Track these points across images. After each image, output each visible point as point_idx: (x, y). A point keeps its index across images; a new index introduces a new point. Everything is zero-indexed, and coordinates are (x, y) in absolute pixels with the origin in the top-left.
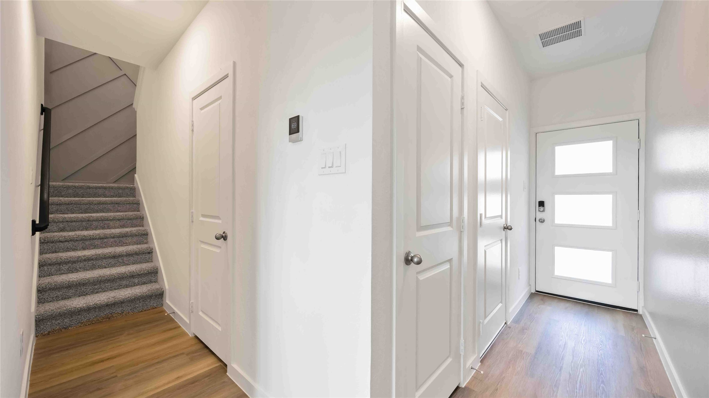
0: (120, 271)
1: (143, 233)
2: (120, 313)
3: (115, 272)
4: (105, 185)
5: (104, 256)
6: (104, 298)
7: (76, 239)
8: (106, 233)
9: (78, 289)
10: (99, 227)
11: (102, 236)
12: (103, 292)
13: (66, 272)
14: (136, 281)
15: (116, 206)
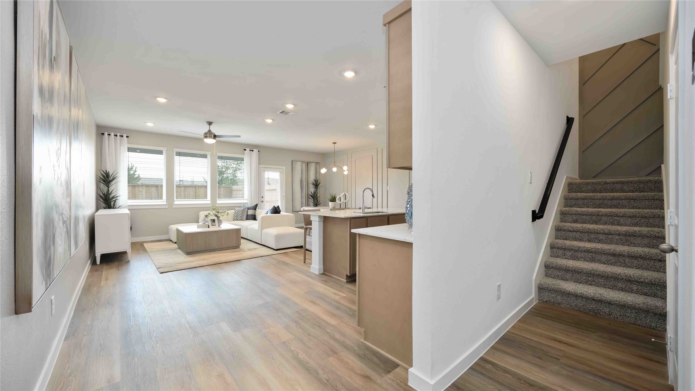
0: (615, 270)
1: (658, 235)
2: (607, 314)
3: (610, 270)
4: (623, 180)
5: (603, 251)
6: (592, 291)
7: (582, 230)
8: (611, 229)
9: (574, 275)
10: (608, 222)
11: (606, 231)
12: (596, 286)
13: (569, 258)
14: (635, 288)
15: (632, 201)
